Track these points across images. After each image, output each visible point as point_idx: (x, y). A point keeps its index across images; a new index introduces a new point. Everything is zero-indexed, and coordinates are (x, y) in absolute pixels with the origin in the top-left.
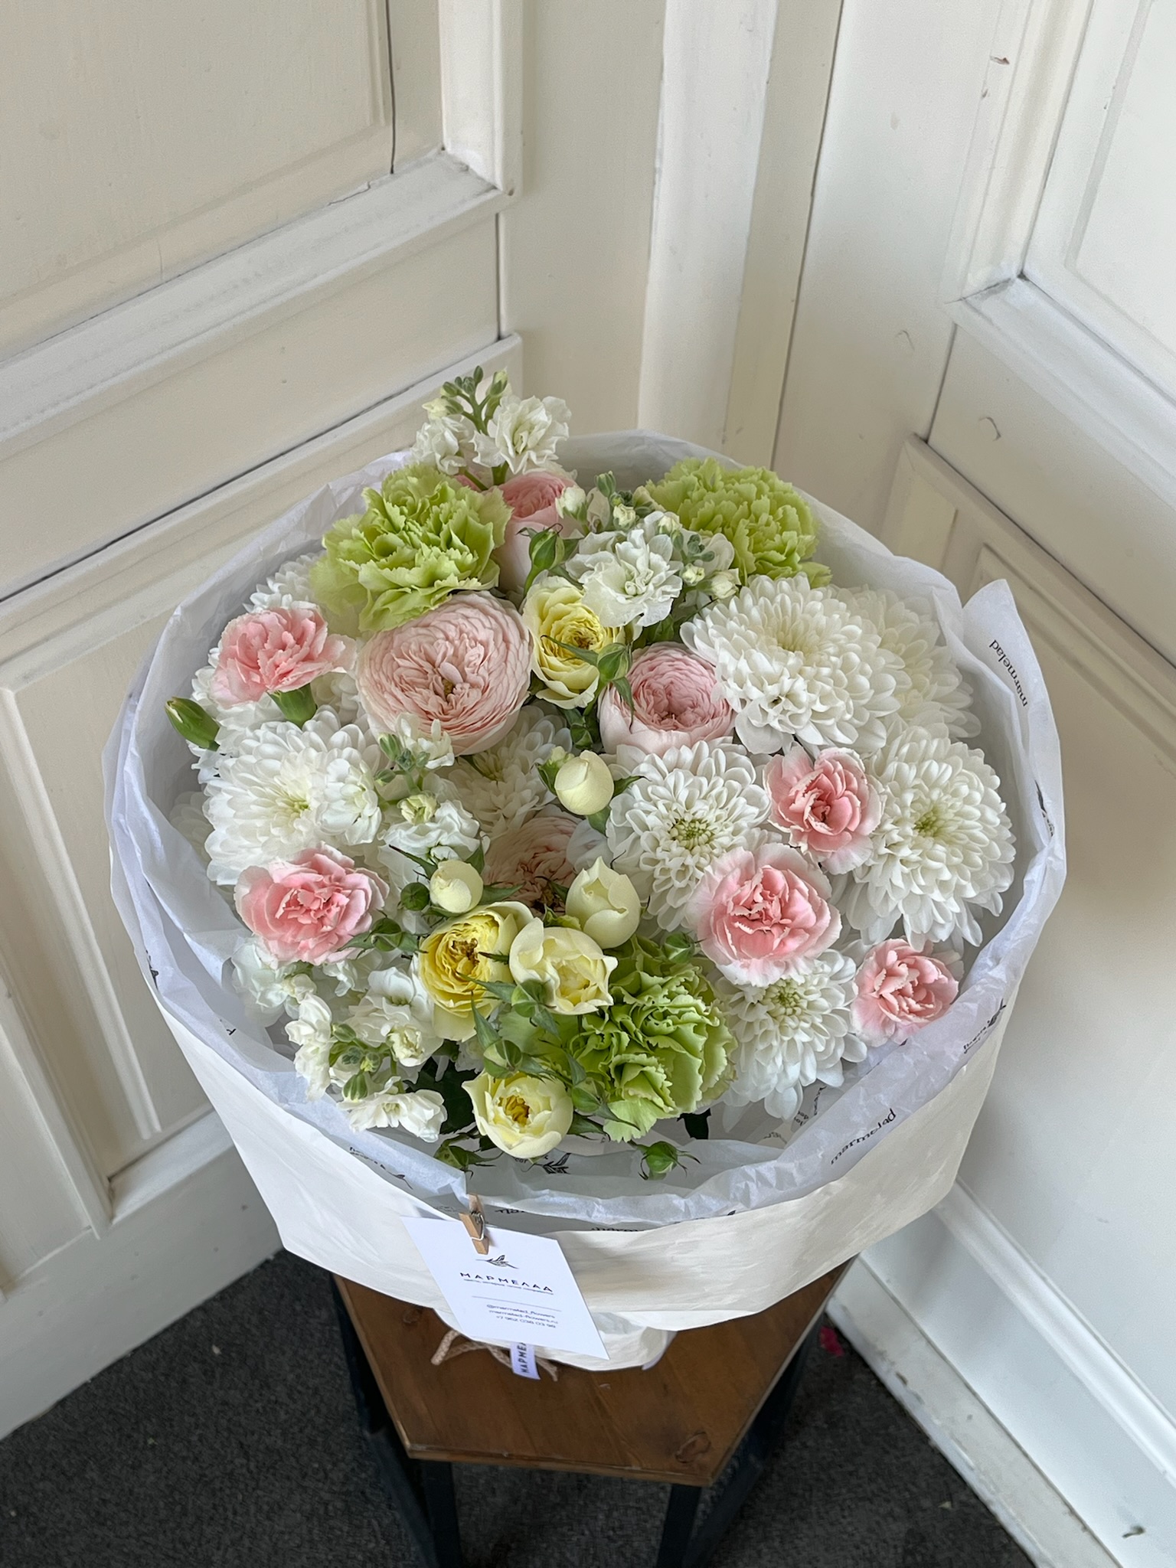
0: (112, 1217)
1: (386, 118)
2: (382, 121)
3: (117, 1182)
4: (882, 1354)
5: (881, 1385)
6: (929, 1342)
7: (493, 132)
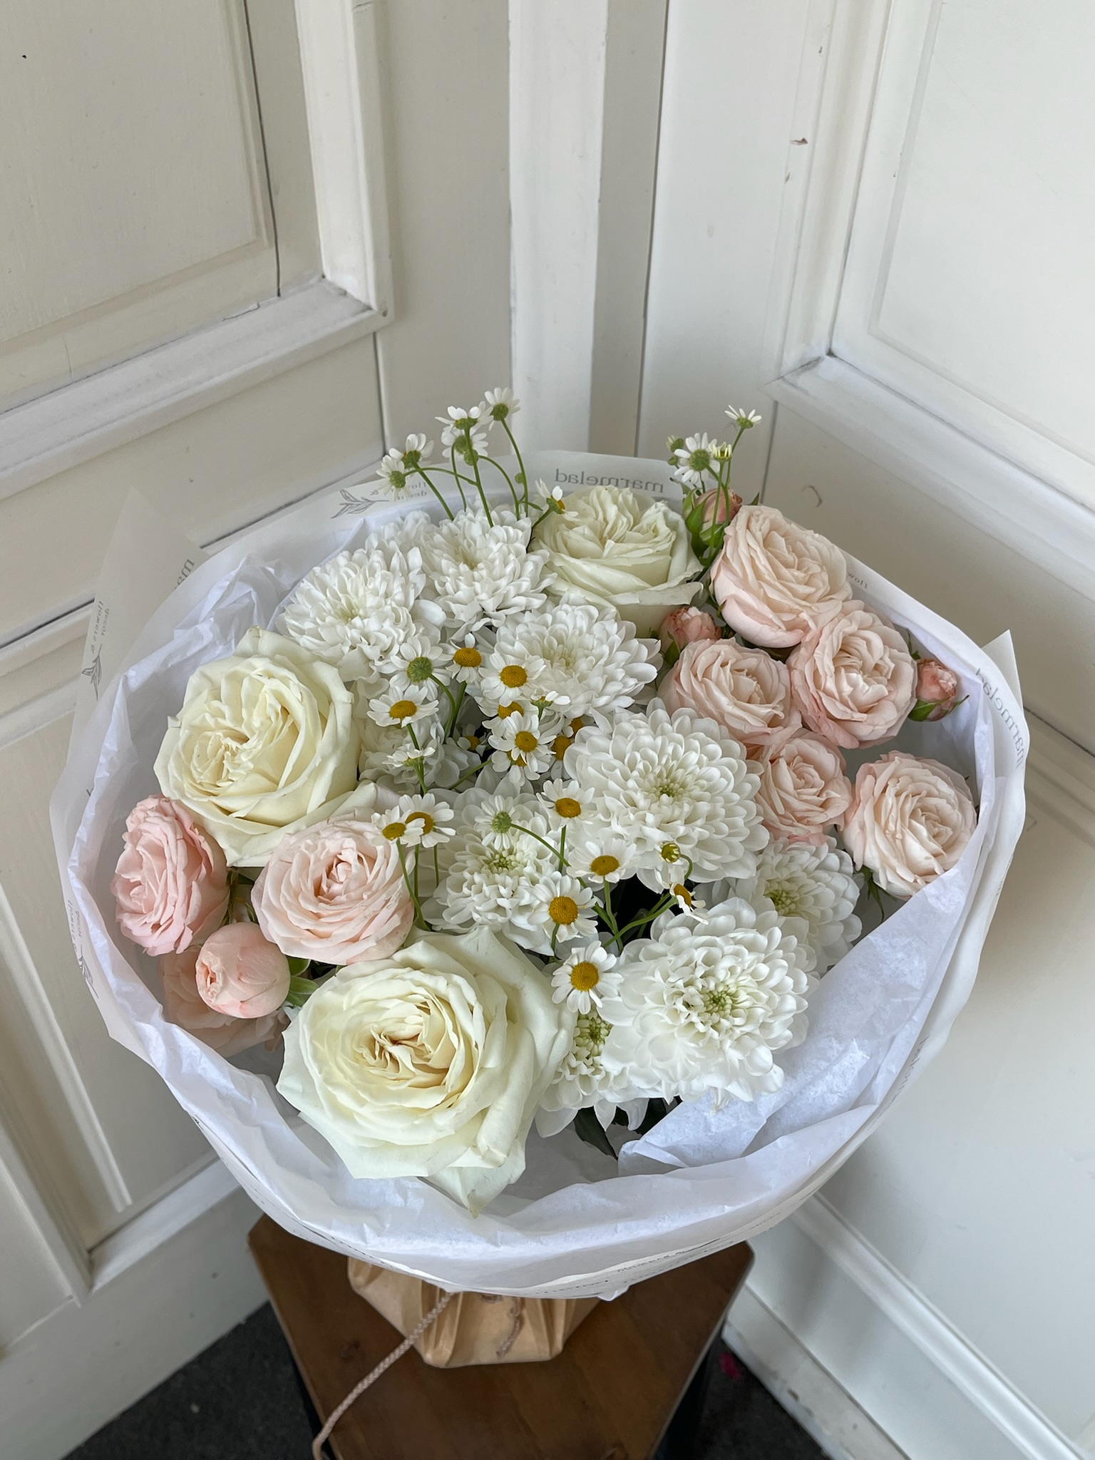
0: (91, 1286)
1: (269, 239)
2: (265, 240)
3: (96, 1254)
4: (774, 1374)
5: (776, 1403)
6: (815, 1361)
7: (365, 255)
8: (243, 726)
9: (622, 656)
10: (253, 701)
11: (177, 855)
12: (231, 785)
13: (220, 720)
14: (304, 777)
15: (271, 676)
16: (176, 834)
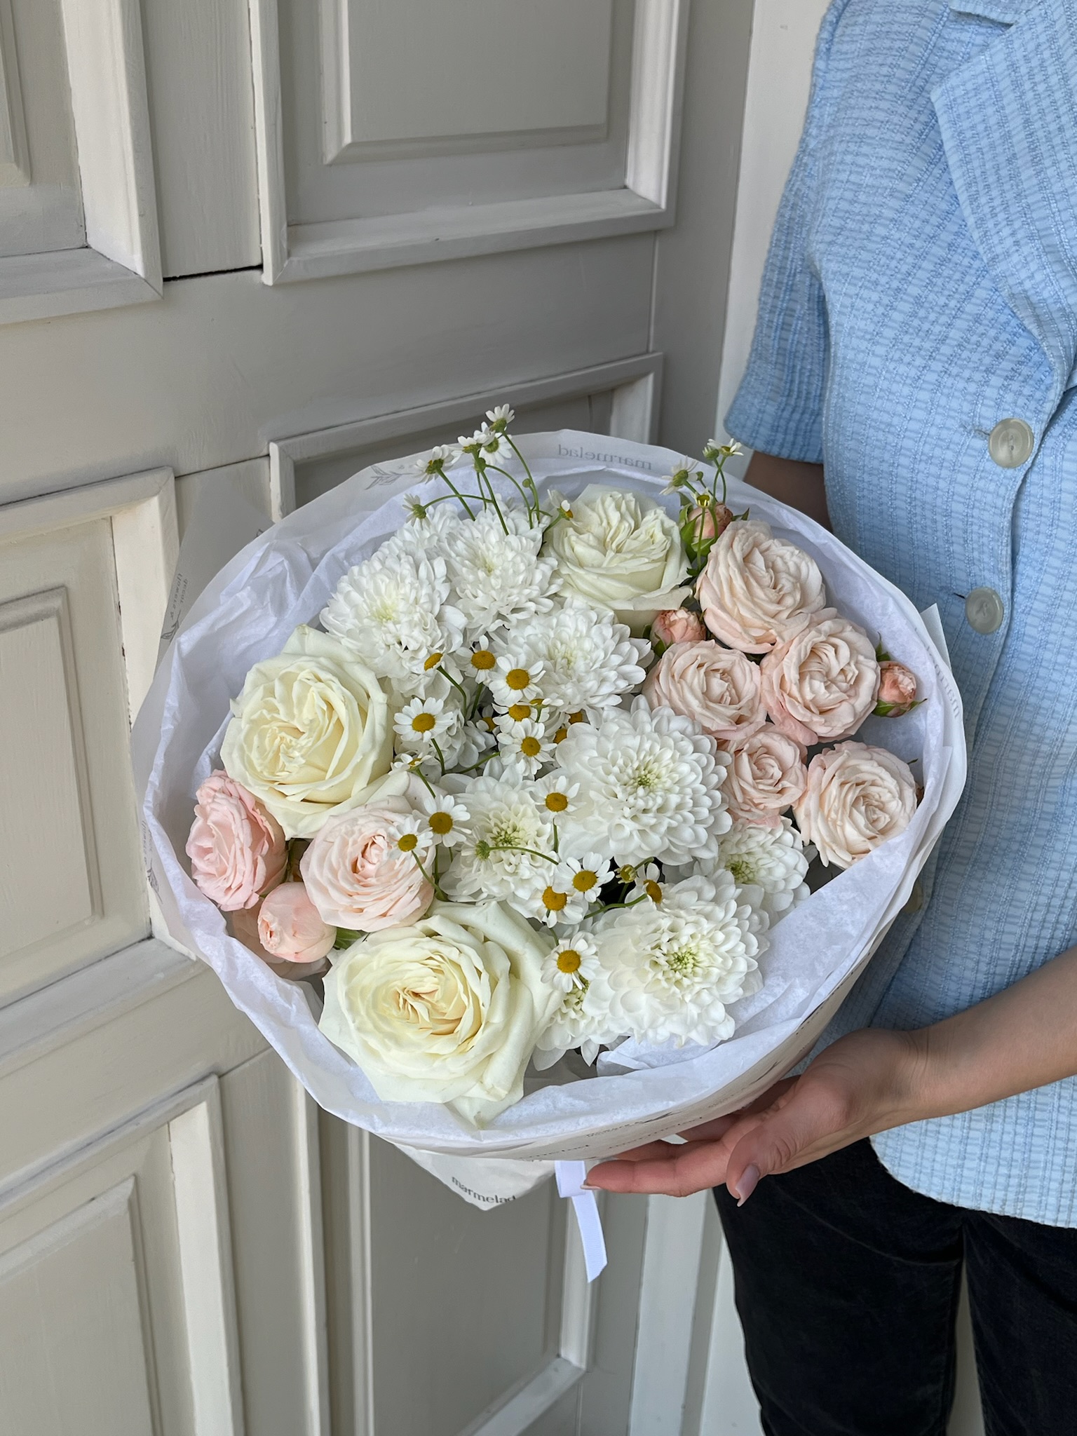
8: (296, 721)
9: (616, 660)
10: (302, 701)
11: (243, 834)
13: (275, 714)
14: (348, 770)
15: (318, 679)
16: (240, 814)
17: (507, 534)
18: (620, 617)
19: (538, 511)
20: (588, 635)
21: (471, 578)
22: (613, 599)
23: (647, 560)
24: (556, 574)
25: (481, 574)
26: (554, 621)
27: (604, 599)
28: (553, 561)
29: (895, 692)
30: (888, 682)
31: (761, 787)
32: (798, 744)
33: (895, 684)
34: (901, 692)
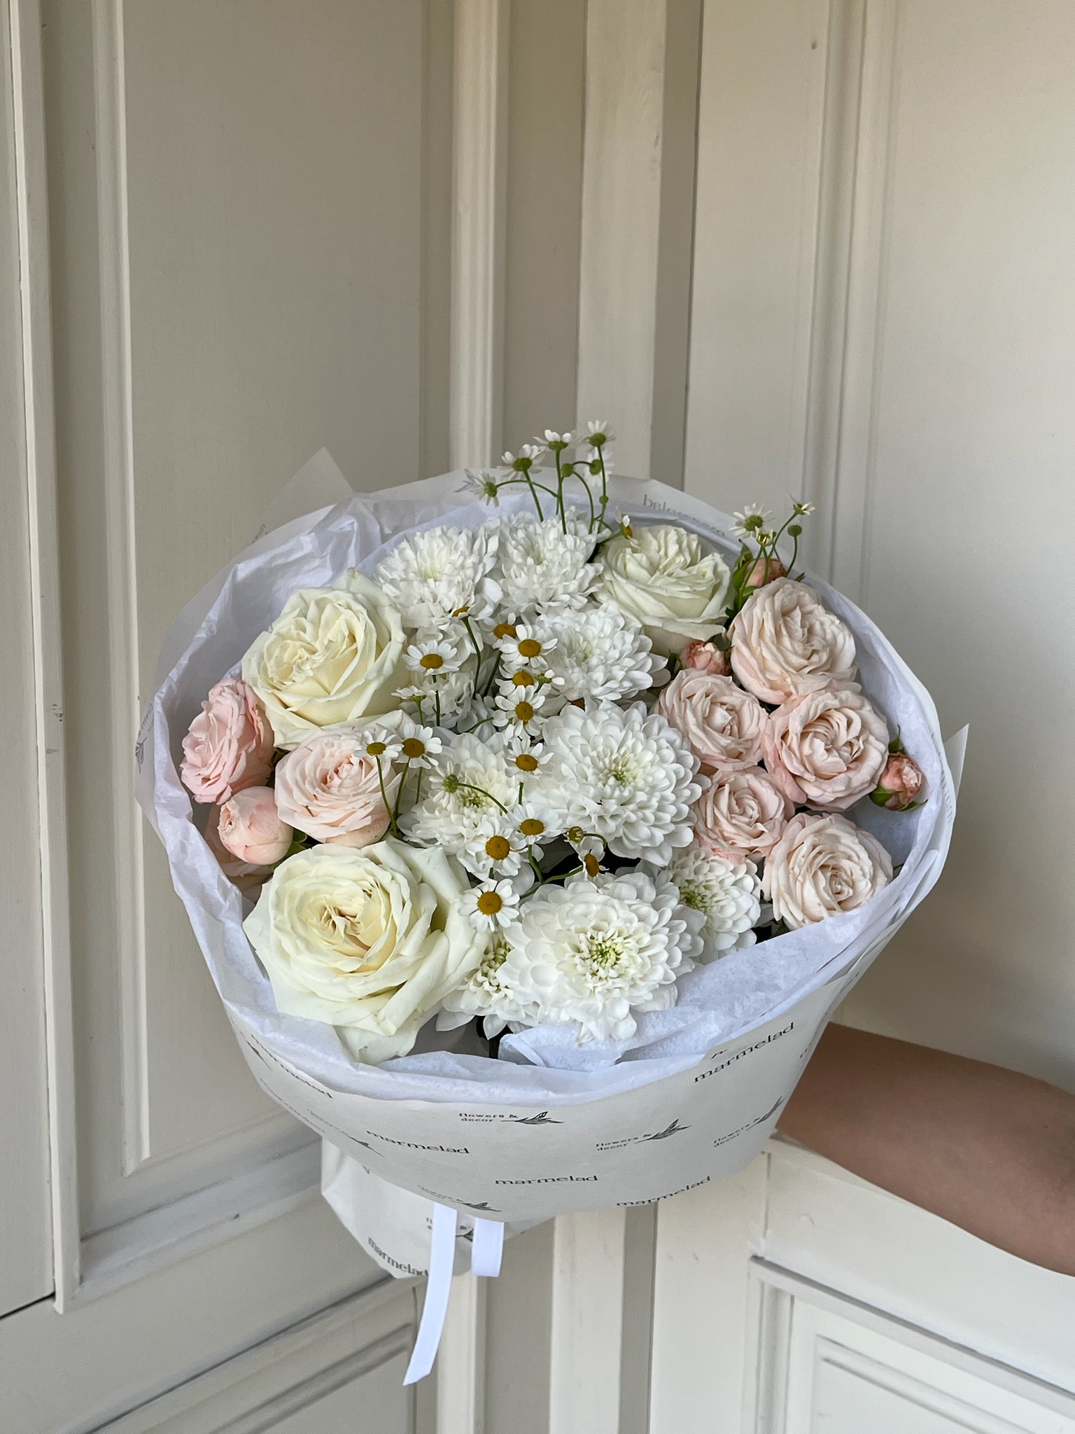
8: (318, 642)
10: (328, 626)
11: (236, 726)
12: (292, 685)
13: (301, 633)
14: (347, 692)
15: (349, 608)
16: (240, 710)
17: (565, 533)
18: (646, 630)
19: (601, 522)
20: (611, 636)
21: (520, 560)
22: (646, 614)
23: (688, 589)
24: (599, 578)
25: (530, 561)
26: (584, 618)
27: (639, 613)
28: (599, 566)
29: (897, 781)
30: (893, 770)
31: (734, 821)
32: (785, 797)
33: (899, 772)
34: (903, 783)
